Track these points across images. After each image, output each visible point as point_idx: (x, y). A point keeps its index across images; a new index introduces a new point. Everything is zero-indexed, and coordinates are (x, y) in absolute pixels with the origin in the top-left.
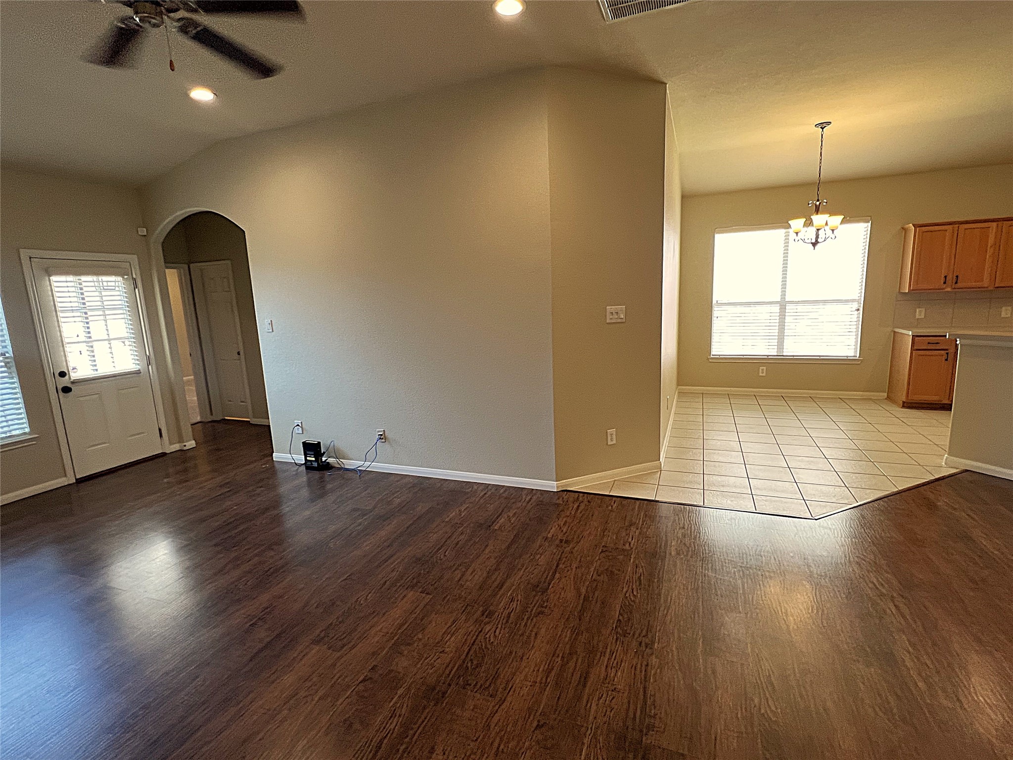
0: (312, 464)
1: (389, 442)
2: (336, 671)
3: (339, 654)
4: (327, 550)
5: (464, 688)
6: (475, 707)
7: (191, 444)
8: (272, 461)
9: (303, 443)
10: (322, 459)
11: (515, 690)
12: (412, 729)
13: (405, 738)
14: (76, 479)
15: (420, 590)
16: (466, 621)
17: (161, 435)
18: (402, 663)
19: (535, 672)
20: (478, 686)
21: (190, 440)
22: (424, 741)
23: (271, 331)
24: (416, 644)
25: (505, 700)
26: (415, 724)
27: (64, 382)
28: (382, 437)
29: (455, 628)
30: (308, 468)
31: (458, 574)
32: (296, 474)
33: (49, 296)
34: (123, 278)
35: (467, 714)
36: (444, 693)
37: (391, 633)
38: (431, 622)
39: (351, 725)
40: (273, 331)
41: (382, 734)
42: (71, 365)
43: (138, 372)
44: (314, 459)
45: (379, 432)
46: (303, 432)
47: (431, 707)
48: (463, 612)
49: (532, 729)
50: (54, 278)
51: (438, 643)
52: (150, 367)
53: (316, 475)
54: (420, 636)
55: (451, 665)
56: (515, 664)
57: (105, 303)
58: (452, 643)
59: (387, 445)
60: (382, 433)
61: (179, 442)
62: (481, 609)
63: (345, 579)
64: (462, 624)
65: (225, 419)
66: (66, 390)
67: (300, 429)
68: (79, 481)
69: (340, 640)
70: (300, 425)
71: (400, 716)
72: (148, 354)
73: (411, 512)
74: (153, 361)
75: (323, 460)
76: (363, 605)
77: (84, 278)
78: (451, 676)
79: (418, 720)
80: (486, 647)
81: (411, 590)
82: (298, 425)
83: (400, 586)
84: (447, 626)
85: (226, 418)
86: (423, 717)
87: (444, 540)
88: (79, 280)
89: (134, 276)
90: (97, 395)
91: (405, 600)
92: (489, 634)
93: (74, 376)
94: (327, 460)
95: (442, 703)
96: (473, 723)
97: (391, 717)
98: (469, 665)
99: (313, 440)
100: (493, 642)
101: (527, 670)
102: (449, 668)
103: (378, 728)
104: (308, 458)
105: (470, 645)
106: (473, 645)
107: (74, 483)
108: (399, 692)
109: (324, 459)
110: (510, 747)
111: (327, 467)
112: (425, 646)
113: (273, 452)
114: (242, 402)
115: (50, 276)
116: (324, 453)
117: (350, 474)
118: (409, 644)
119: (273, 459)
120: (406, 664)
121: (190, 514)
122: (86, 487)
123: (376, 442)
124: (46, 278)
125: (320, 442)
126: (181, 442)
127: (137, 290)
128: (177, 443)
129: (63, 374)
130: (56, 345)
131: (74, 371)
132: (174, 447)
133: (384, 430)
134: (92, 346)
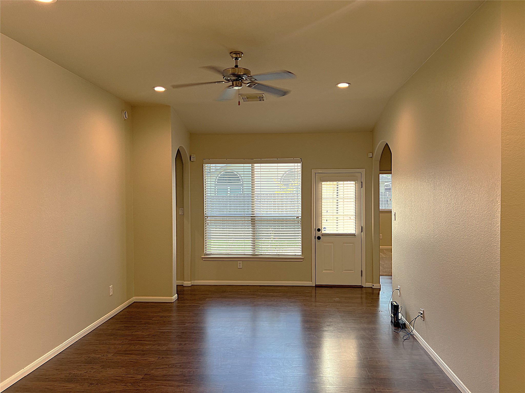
1: (425, 321)
7: (377, 286)
14: (316, 285)
17: (362, 275)
21: (377, 283)
27: (319, 234)
28: (422, 316)
33: (320, 191)
34: (356, 182)
42: (323, 227)
43: (354, 235)
44: (393, 316)
45: (421, 310)
46: (400, 295)
50: (323, 183)
52: (362, 233)
60: (422, 312)
66: (319, 238)
67: (399, 292)
68: (317, 286)
70: (399, 290)
72: (362, 225)
74: (364, 229)
88: (337, 183)
89: (362, 181)
93: (323, 232)
104: (392, 314)
107: (314, 286)
122: (319, 290)
123: (416, 318)
124: (321, 183)
125: (399, 305)
126: (373, 283)
127: (362, 188)
128: (371, 283)
129: (319, 230)
130: (319, 215)
131: (325, 229)
132: (369, 285)
133: (424, 311)
134: (337, 218)
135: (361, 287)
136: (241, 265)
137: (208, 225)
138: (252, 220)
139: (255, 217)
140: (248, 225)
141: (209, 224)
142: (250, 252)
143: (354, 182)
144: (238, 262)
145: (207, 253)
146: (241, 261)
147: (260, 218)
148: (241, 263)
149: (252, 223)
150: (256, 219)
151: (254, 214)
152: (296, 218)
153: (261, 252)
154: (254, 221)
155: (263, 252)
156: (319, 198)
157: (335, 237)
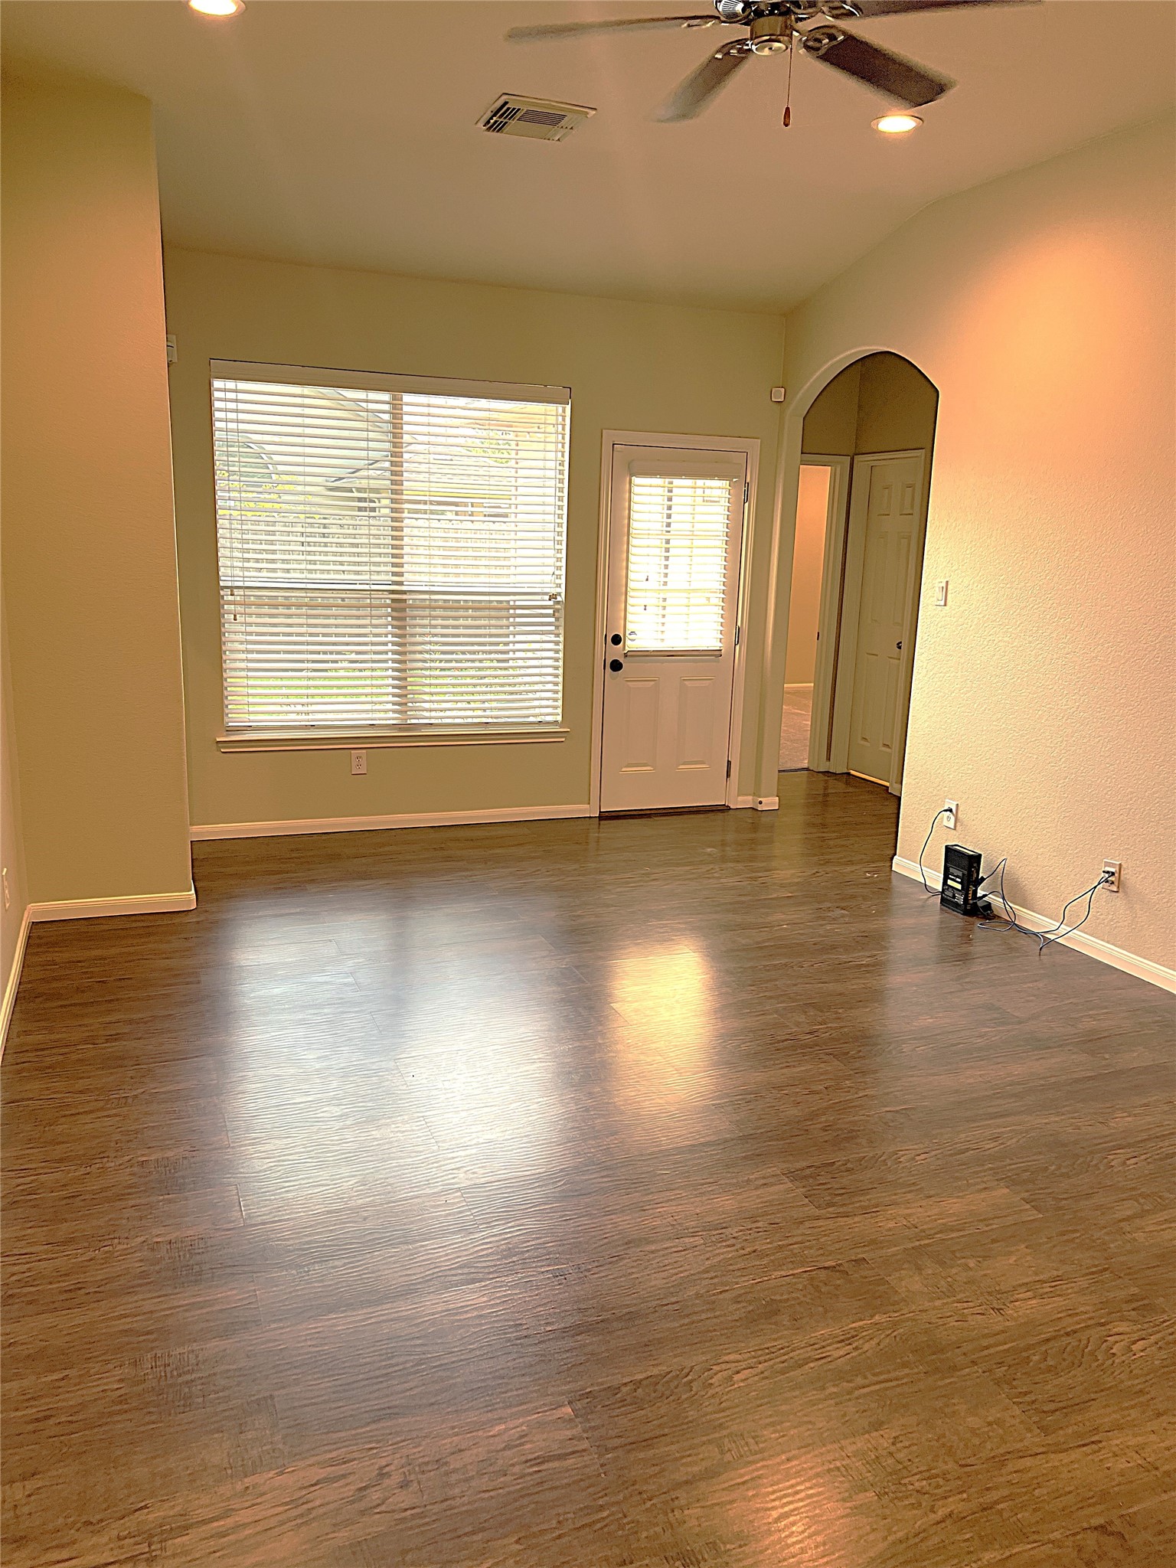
0: (954, 897)
1: (1126, 893)
2: (799, 1232)
3: (817, 1212)
4: (894, 1052)
5: (998, 1384)
6: (998, 1422)
7: (771, 802)
8: (888, 869)
9: (946, 846)
10: (975, 892)
11: (1099, 1451)
12: (866, 1378)
13: (848, 1382)
14: (600, 812)
15: (1026, 1195)
16: (1082, 1291)
17: (728, 775)
18: (909, 1283)
19: (1167, 1452)
20: (1027, 1398)
21: (772, 796)
22: (873, 1405)
23: (942, 603)
24: (954, 1271)
25: (1066, 1450)
26: (874, 1375)
27: (615, 652)
28: (1113, 879)
29: (1051, 1289)
30: (943, 900)
31: (1129, 1208)
32: (923, 906)
33: (624, 508)
34: (731, 481)
35: (973, 1421)
36: (954, 1368)
37: (923, 1231)
38: (1010, 1253)
39: (777, 1312)
40: (945, 605)
41: (813, 1353)
42: (630, 627)
43: (717, 654)
44: (959, 887)
45: (1107, 864)
46: (955, 826)
47: (916, 1370)
48: (1087, 1274)
49: (1085, 1525)
50: (636, 480)
51: (999, 1292)
52: (738, 647)
53: (957, 920)
54: (972, 1263)
55: (1001, 1337)
56: (1134, 1413)
57: (697, 526)
58: (1026, 1308)
59: (1119, 901)
60: (1113, 870)
61: (754, 795)
62: (1134, 1290)
63: (897, 1111)
64: (1070, 1291)
65: (849, 774)
66: (616, 666)
67: (953, 819)
68: (604, 817)
69: (830, 1194)
70: (954, 811)
71: (856, 1349)
72: (739, 624)
73: (1107, 1056)
74: (744, 638)
75: (979, 895)
76: (901, 1165)
77: (677, 482)
78: (986, 1352)
79: (881, 1373)
80: (1092, 1353)
81: (1007, 1187)
82: (950, 810)
83: (991, 1169)
84: (1037, 1278)
85: (852, 772)
86: (893, 1375)
87: (1144, 1136)
88: (670, 484)
89: (748, 480)
90: (653, 683)
91: (983, 1195)
92: (1117, 1338)
93: (630, 645)
94: (985, 896)
95: (943, 1378)
96: (976, 1441)
97: (843, 1341)
98: (1036, 1358)
99: (970, 847)
100: (1114, 1354)
101: (1153, 1437)
102: (992, 1341)
103: (812, 1341)
104: (950, 882)
105: (1062, 1332)
106: (1068, 1334)
107: (596, 818)
108: (877, 1317)
109: (980, 893)
110: (1019, 1516)
111: (985, 912)
112: (970, 1282)
113: (895, 854)
114: (885, 745)
115: (632, 475)
116: (983, 879)
117: (1023, 941)
118: (942, 1263)
119: (891, 866)
120: (917, 1287)
121: (716, 912)
122: (611, 830)
123: (1095, 887)
124: (628, 479)
125: (980, 855)
126: (756, 794)
127: (747, 504)
128: (750, 795)
129: (617, 640)
130: (618, 591)
131: (632, 637)
132: (744, 801)
133: (1120, 864)
134: (665, 600)
135: (725, 809)
136: (364, 762)
137: (235, 620)
138: (395, 605)
139: (404, 592)
140: (382, 621)
141: (238, 616)
142: (392, 718)
143: (725, 484)
144: (353, 751)
145: (230, 724)
146: (364, 751)
147: (427, 597)
148: (364, 758)
149: (395, 614)
150: (411, 602)
151: (401, 583)
152: (547, 597)
153: (430, 718)
154: (404, 610)
155: (434, 718)
156: (621, 533)
157: (663, 662)
